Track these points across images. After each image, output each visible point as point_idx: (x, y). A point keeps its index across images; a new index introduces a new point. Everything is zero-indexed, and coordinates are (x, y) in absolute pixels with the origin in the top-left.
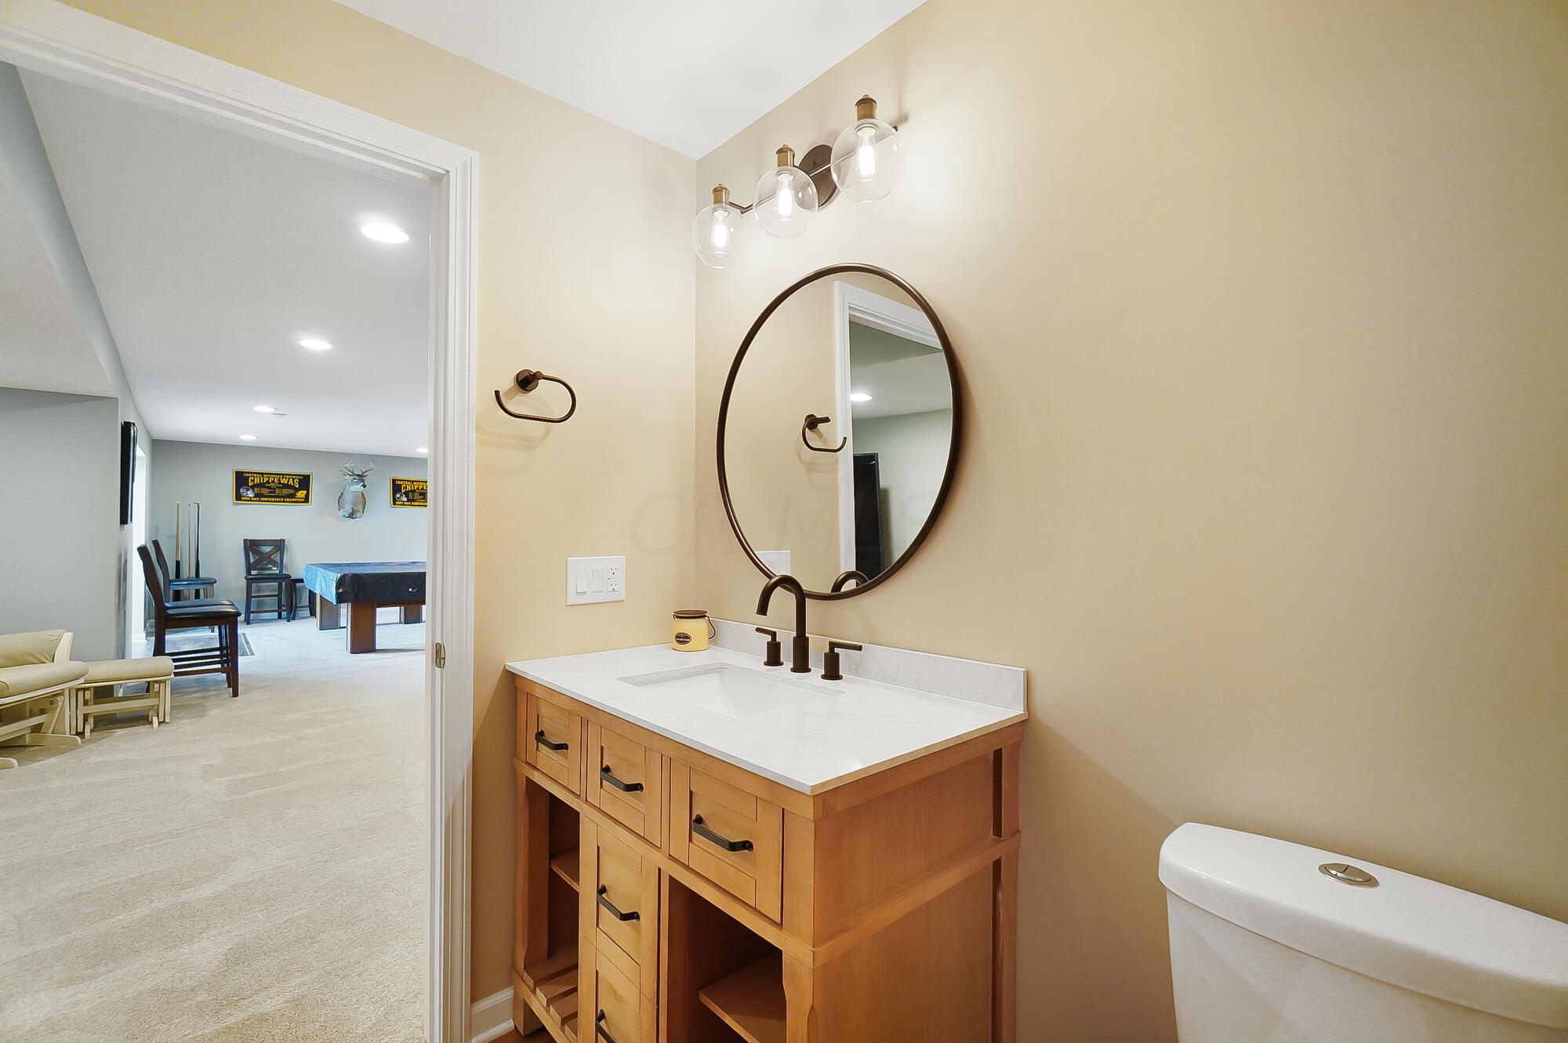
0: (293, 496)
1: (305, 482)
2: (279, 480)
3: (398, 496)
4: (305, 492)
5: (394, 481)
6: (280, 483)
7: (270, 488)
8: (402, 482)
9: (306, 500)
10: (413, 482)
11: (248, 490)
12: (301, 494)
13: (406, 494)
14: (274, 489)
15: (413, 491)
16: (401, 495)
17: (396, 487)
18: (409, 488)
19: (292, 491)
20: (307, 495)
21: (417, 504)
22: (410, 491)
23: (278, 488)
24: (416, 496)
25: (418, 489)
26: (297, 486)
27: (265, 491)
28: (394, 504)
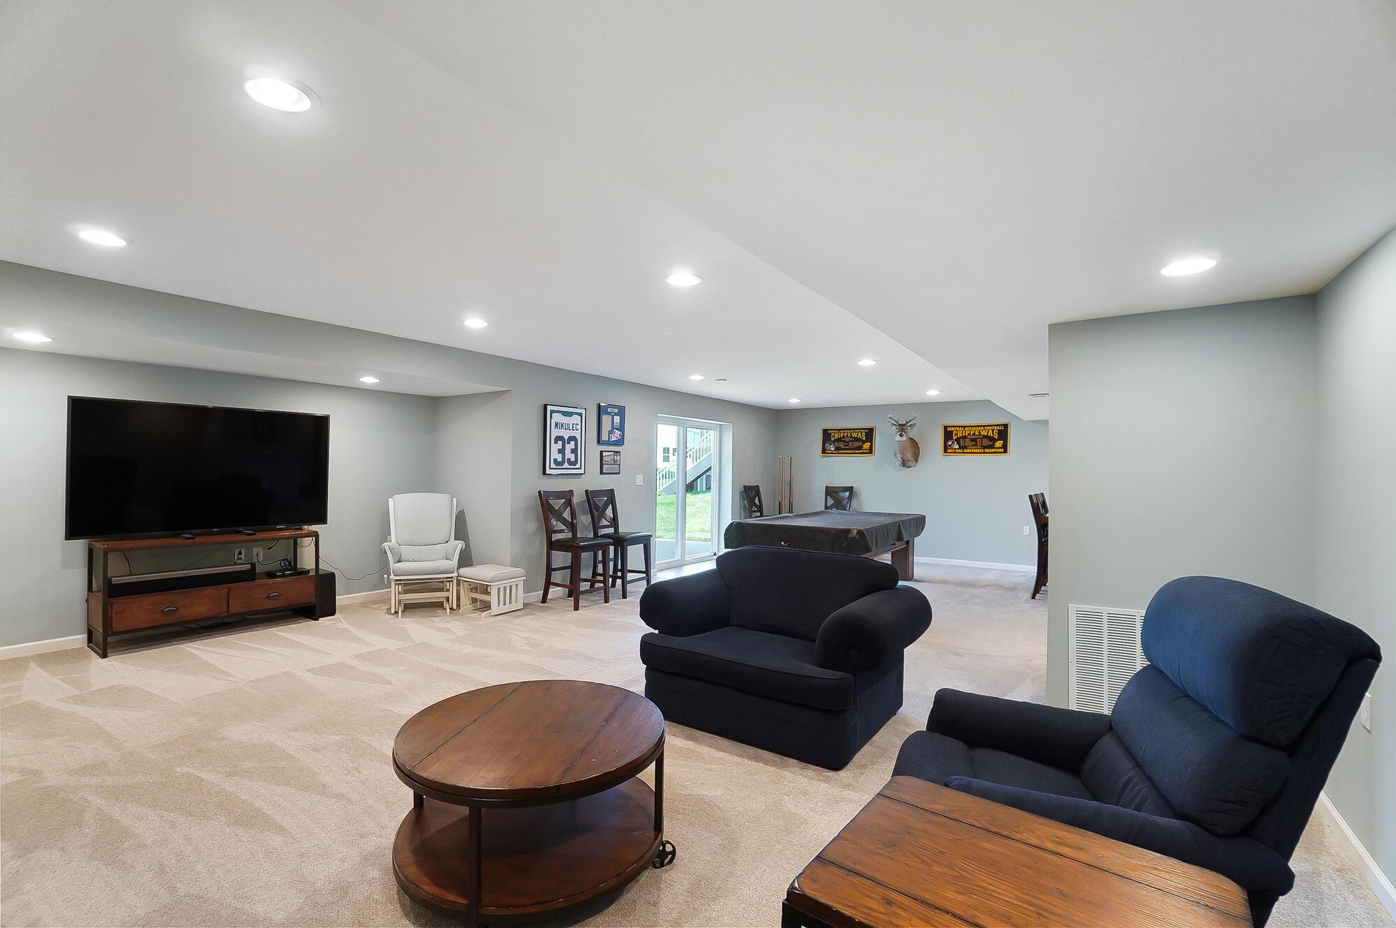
0: (860, 448)
1: (870, 433)
2: (851, 435)
3: (950, 443)
4: (869, 444)
5: (946, 427)
6: (852, 437)
7: (845, 442)
8: (953, 429)
9: (870, 451)
10: (964, 427)
11: (831, 444)
12: (867, 446)
13: (958, 440)
14: (848, 442)
15: (965, 437)
16: (953, 442)
17: (948, 435)
18: (960, 435)
19: (860, 444)
20: (871, 446)
21: (969, 451)
22: (960, 438)
23: (851, 441)
24: (968, 442)
25: (969, 434)
26: (864, 439)
27: (842, 445)
28: (945, 451)
